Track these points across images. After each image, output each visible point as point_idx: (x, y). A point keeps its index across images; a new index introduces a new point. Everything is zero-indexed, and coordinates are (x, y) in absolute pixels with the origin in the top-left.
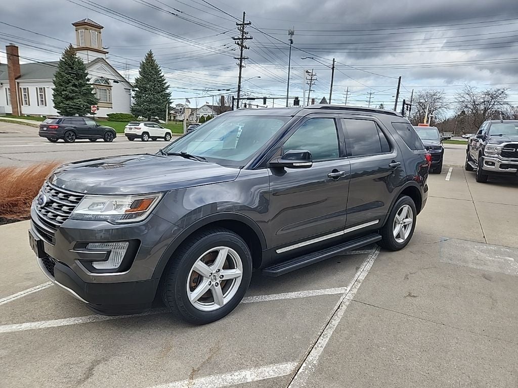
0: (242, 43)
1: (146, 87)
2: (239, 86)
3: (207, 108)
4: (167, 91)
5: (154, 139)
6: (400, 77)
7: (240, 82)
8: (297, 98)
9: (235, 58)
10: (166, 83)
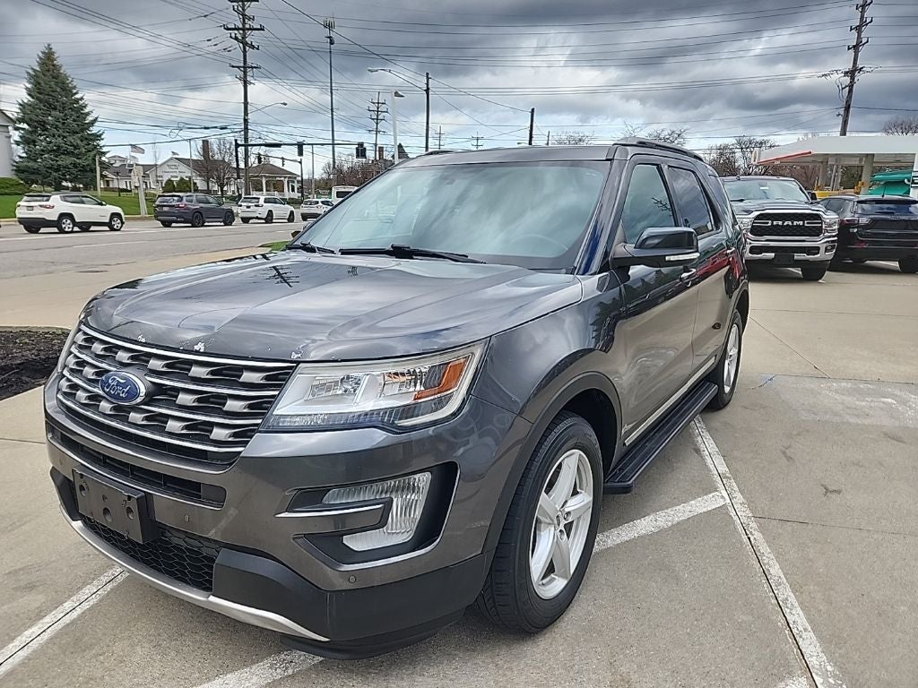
0: (244, 37)
1: (44, 122)
2: (246, 121)
3: (177, 163)
4: (94, 130)
5: (85, 227)
6: (533, 110)
7: (246, 113)
8: (361, 145)
9: (233, 67)
10: (88, 114)
